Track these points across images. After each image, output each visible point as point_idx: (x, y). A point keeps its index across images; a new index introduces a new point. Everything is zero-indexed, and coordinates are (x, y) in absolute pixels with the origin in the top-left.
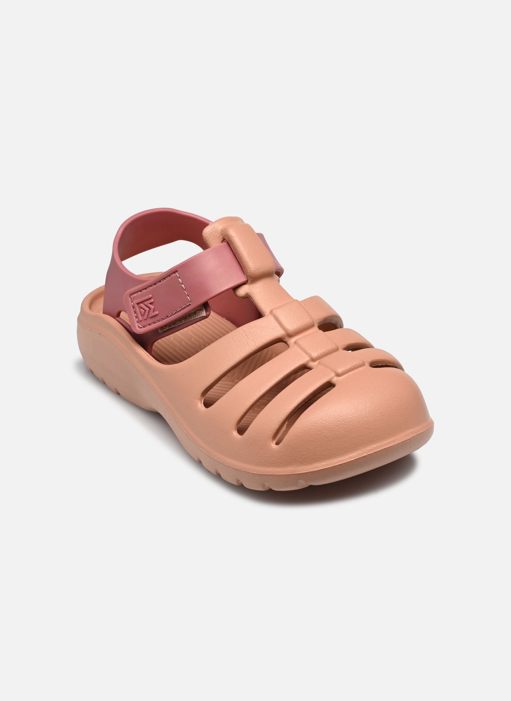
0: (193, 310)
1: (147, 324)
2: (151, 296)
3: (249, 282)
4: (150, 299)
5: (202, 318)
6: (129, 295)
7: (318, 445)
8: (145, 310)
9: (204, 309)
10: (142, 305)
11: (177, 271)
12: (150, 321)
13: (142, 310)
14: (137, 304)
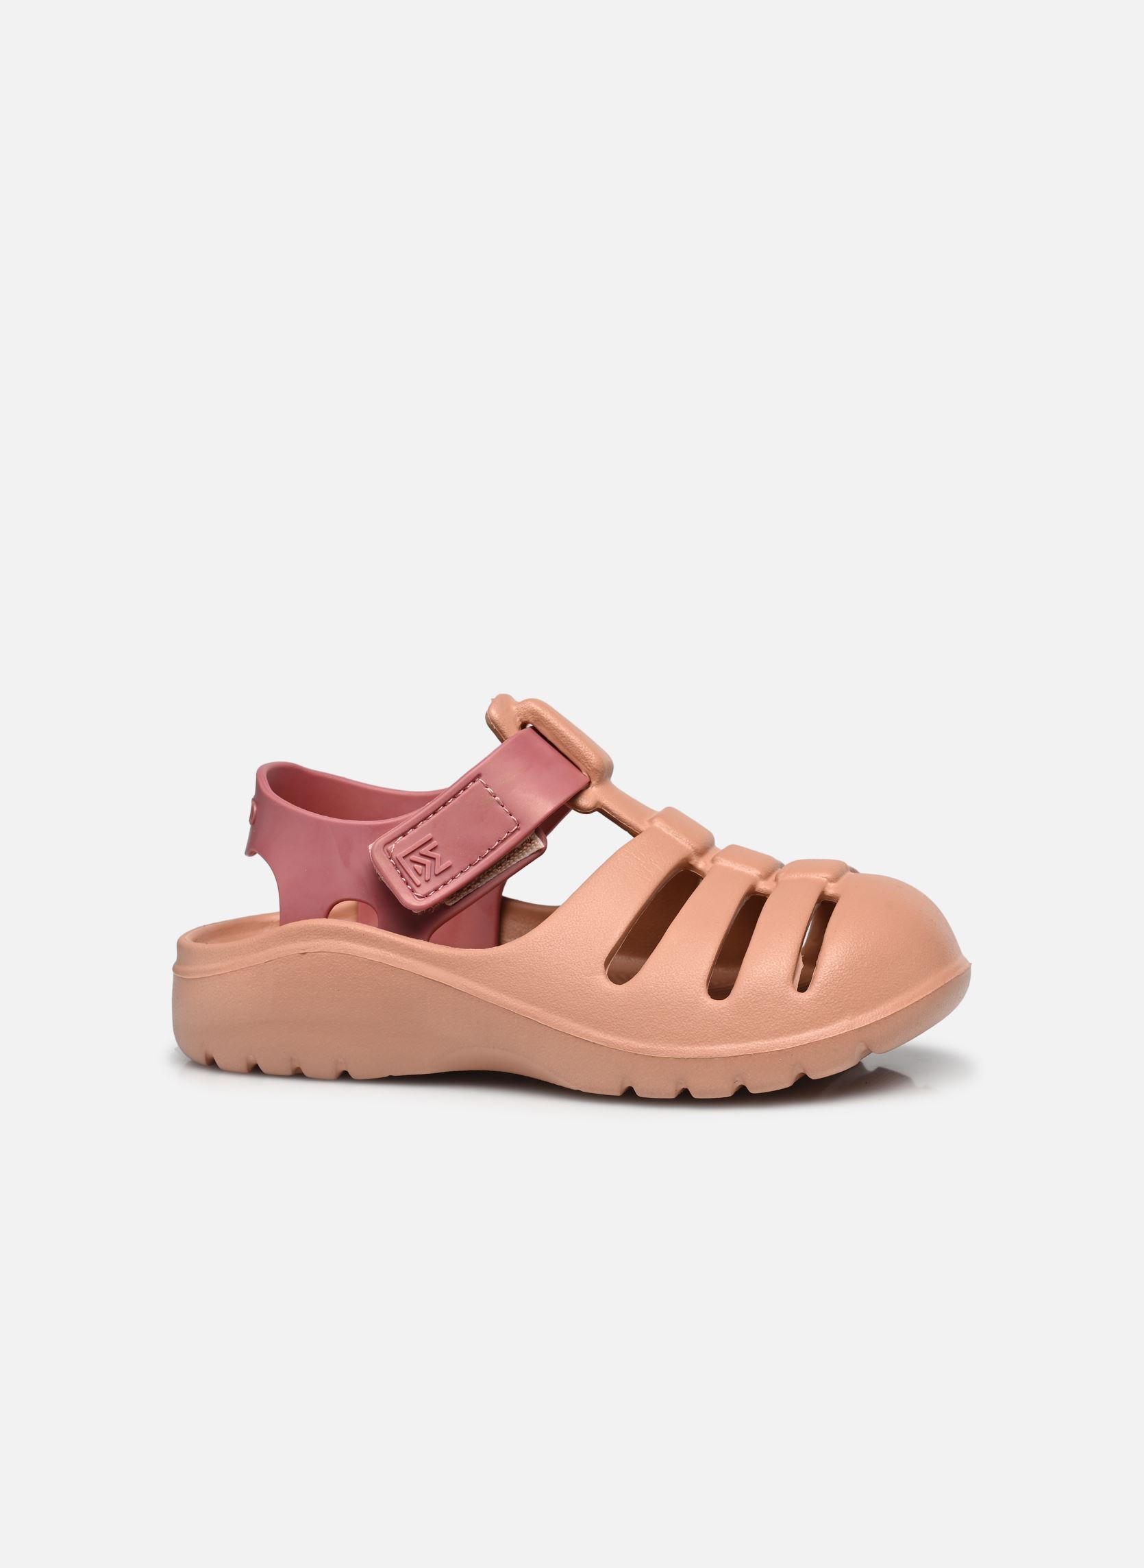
0: (519, 842)
1: (430, 889)
2: (429, 835)
3: (593, 782)
4: (430, 841)
5: (535, 855)
6: (382, 846)
7: (876, 973)
8: (424, 865)
9: (536, 836)
10: (415, 857)
11: (479, 776)
12: (435, 882)
13: (416, 866)
14: (404, 857)
